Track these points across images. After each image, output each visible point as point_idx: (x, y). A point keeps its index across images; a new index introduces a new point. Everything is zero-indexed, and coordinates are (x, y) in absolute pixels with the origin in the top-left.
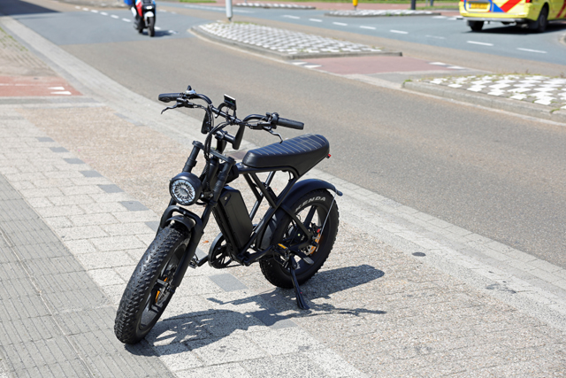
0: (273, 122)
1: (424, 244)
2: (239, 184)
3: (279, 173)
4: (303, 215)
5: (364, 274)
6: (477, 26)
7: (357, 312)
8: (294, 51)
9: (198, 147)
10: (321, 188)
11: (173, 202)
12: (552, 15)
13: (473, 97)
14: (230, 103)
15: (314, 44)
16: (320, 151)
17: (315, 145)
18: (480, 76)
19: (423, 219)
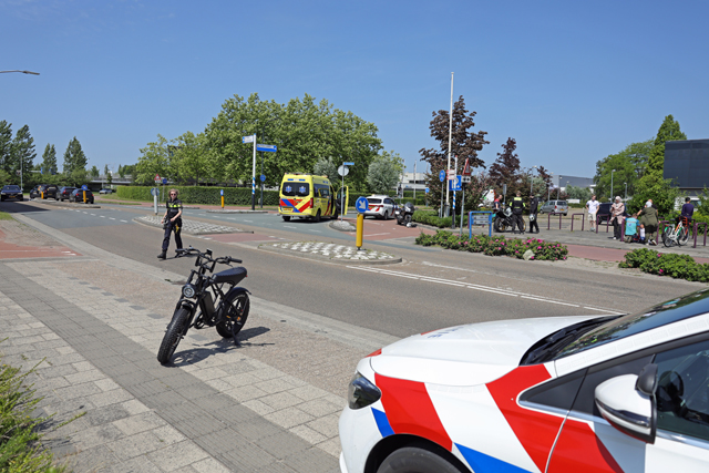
0: (228, 261)
1: (285, 317)
2: (209, 289)
3: (225, 284)
4: (235, 303)
5: (261, 330)
6: (287, 219)
7: (262, 345)
8: (197, 231)
9: (194, 272)
10: (243, 291)
11: (182, 297)
12: (322, 214)
13: (294, 253)
14: (209, 253)
15: (208, 227)
16: (243, 274)
17: (241, 271)
18: (295, 243)
19: (281, 307)
